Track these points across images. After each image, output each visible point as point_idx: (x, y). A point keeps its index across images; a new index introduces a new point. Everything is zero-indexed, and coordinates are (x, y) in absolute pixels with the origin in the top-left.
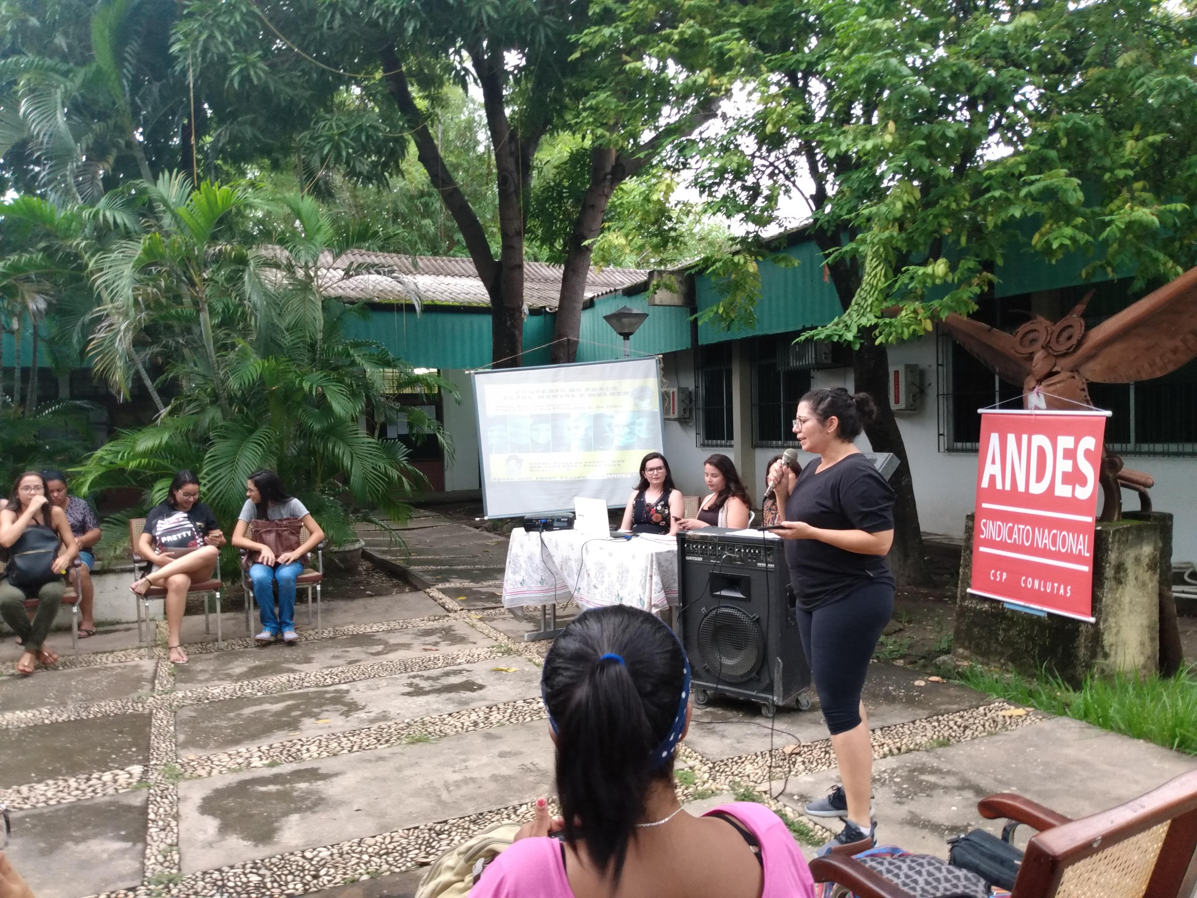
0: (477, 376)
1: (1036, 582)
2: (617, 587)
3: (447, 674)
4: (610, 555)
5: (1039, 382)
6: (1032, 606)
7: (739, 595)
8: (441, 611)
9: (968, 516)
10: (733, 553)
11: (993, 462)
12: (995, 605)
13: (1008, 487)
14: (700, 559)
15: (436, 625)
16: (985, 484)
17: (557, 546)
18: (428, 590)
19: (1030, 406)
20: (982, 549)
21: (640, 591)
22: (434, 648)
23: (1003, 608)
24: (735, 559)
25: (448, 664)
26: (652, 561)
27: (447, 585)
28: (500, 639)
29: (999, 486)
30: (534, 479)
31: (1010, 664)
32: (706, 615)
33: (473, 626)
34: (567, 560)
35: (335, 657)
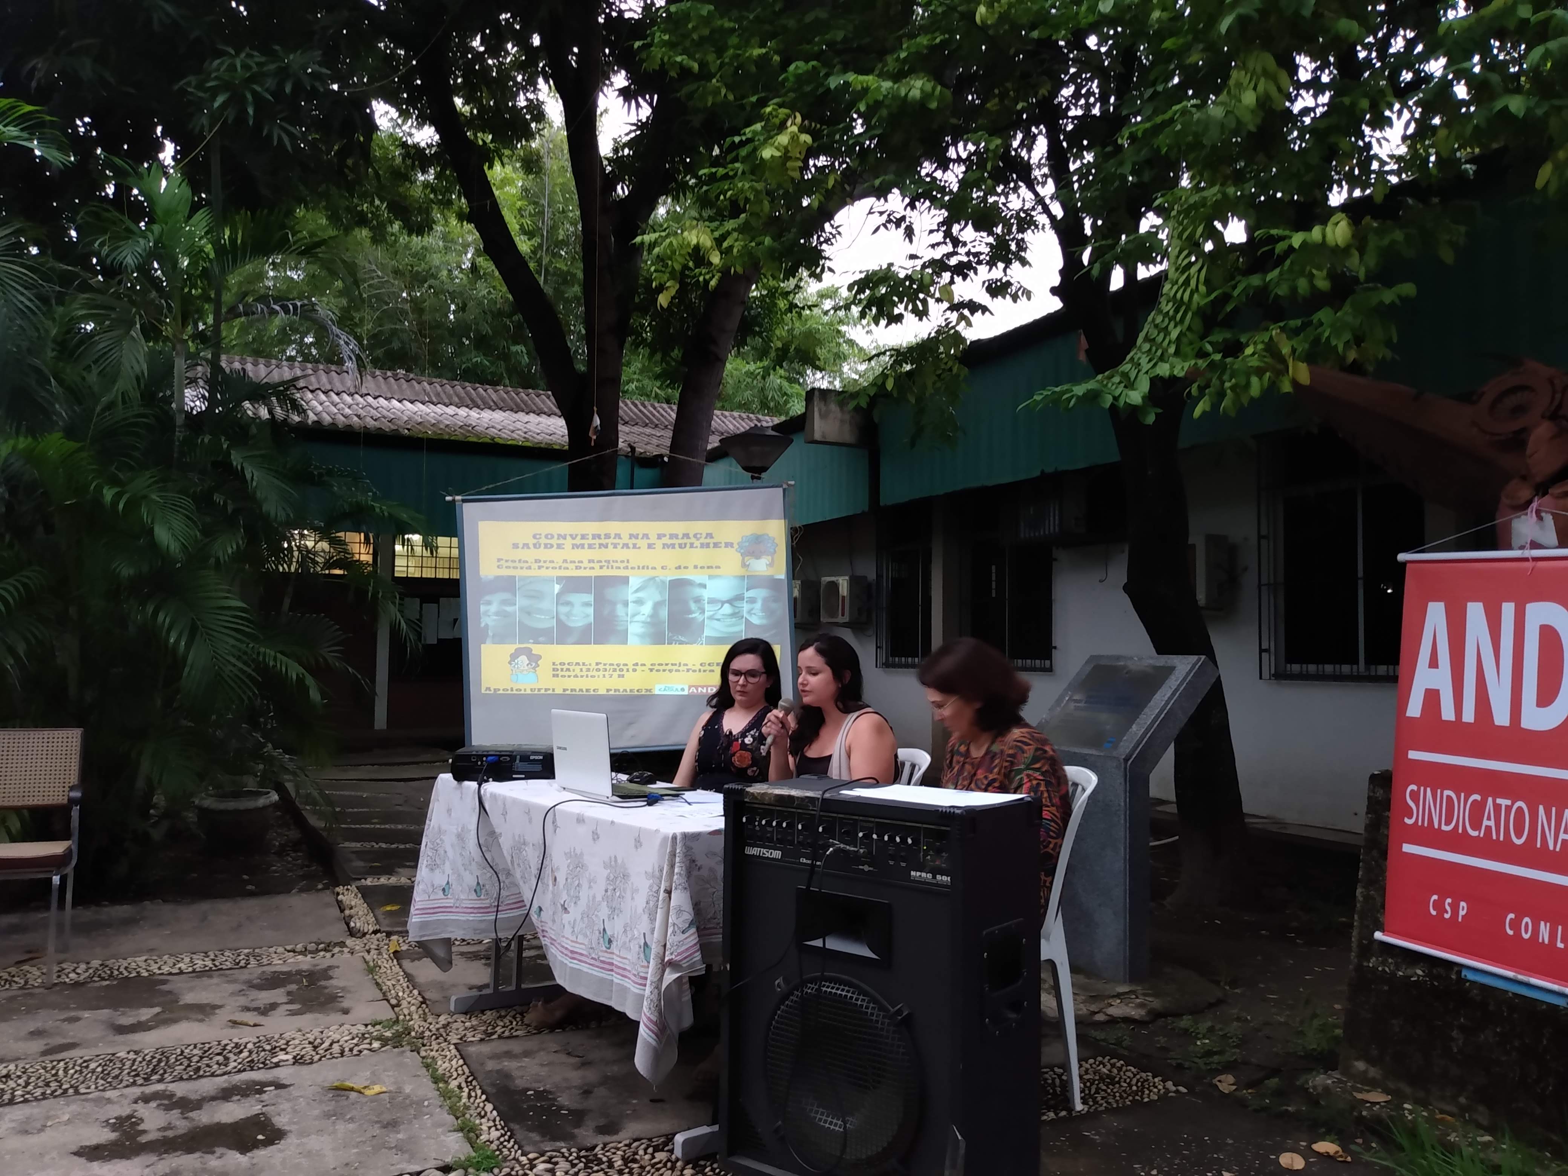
0: (465, 505)
1: (1544, 930)
2: (604, 912)
3: (226, 1095)
4: (596, 836)
5: (1542, 489)
6: (1534, 981)
7: (863, 951)
8: (337, 932)
9: (1373, 777)
10: (853, 842)
11: (1434, 663)
12: (1441, 971)
13: (1469, 716)
14: (777, 854)
15: (305, 962)
16: (1414, 709)
17: (504, 814)
18: (340, 889)
19: (1515, 542)
20: (1407, 848)
21: (643, 925)
22: (260, 1019)
23: (1462, 981)
24: (856, 859)
25: (252, 1066)
26: (673, 855)
27: (383, 880)
28: (404, 1004)
29: (1448, 713)
30: (559, 691)
31: (1481, 1108)
32: (786, 997)
33: (371, 970)
34: (520, 845)
35: (37, 1034)
